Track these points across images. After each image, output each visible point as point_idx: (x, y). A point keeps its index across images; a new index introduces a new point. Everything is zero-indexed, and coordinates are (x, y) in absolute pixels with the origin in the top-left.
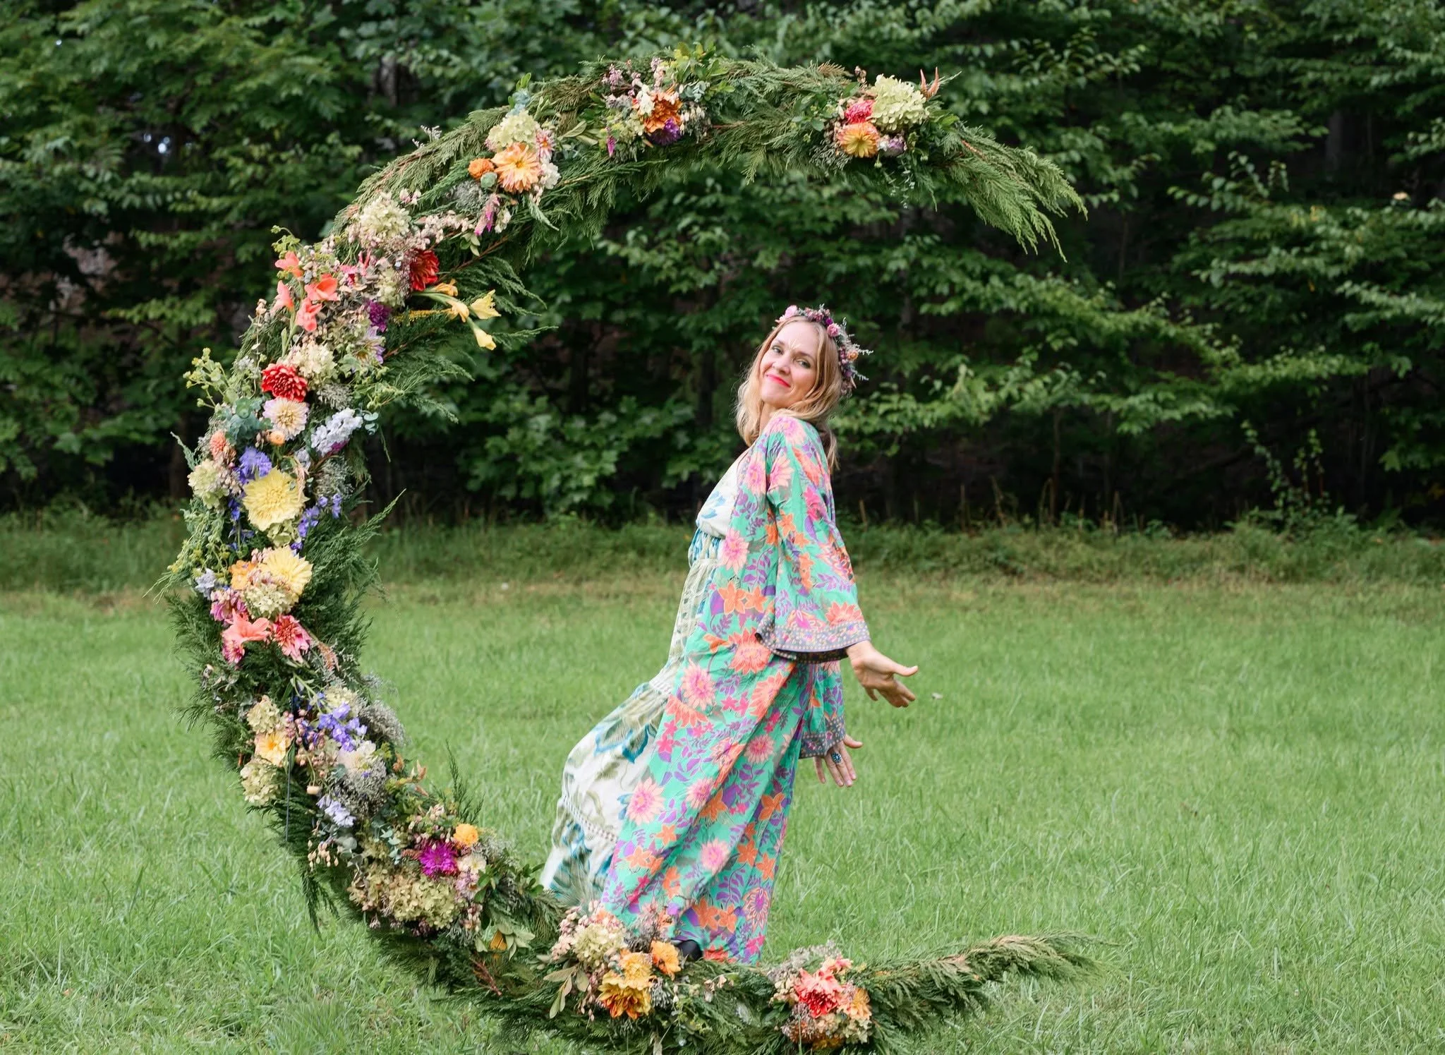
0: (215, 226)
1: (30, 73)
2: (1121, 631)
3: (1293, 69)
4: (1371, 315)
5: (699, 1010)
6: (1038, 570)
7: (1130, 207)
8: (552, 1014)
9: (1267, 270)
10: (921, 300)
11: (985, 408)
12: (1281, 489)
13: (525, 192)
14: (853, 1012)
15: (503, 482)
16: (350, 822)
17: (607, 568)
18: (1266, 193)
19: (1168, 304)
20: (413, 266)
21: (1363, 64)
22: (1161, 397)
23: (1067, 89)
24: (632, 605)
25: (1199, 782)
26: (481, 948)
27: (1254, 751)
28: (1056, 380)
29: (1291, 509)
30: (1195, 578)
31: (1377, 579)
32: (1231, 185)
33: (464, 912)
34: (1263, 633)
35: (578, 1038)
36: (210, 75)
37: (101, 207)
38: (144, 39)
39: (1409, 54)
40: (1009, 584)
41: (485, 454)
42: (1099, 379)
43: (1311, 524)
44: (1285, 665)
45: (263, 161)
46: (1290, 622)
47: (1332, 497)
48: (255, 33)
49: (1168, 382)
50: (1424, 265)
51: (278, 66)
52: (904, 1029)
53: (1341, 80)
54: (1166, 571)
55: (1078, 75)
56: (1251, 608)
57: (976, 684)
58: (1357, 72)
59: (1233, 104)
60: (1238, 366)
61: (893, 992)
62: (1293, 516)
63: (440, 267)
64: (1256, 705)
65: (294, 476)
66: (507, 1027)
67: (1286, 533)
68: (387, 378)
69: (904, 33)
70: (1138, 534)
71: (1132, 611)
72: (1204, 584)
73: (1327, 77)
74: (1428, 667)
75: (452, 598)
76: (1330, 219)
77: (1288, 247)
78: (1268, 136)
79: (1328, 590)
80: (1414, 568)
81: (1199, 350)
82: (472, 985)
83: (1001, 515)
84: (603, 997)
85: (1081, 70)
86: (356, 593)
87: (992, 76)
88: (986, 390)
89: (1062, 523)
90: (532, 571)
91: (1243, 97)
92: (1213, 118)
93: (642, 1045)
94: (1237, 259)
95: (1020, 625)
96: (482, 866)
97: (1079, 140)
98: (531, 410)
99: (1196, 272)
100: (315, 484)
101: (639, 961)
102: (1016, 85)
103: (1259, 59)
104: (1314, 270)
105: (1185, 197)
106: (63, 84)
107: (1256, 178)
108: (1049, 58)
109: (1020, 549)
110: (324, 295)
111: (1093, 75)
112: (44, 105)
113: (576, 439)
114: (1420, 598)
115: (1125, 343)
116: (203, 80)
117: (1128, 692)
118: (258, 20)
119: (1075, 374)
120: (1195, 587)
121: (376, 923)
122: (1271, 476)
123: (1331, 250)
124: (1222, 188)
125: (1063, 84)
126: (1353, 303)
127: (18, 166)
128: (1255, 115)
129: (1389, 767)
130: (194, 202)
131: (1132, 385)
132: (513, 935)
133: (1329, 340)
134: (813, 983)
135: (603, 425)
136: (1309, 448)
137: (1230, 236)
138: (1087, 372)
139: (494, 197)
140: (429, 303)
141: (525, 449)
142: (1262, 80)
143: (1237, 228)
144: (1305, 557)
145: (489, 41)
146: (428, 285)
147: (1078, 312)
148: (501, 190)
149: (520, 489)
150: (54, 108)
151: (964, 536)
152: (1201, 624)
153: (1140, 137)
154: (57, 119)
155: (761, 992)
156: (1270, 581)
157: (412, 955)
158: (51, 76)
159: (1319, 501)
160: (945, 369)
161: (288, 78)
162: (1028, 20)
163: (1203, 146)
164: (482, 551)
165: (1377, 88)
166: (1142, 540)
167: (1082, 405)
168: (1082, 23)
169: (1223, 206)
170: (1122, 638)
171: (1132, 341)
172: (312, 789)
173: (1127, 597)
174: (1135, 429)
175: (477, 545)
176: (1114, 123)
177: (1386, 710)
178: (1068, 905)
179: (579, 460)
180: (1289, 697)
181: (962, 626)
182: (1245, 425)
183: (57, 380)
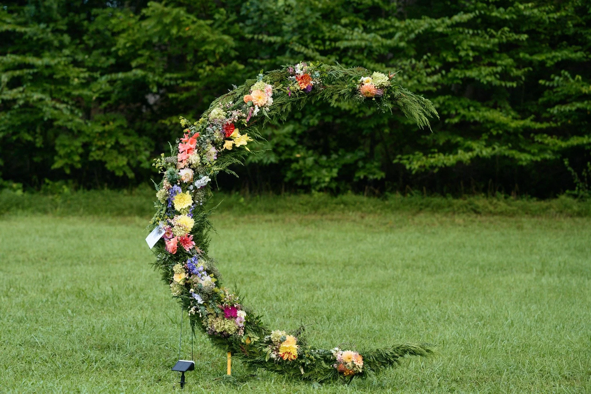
6: (487, 212)
12: (577, 183)
13: (262, 107)
14: (357, 363)
15: (297, 179)
16: (203, 302)
17: (332, 210)
20: (226, 129)
23: (499, 43)
24: (341, 223)
26: (243, 341)
29: (581, 190)
30: (544, 216)
33: (238, 329)
35: (272, 370)
40: (476, 217)
41: (290, 169)
43: (587, 195)
54: (534, 213)
62: (582, 193)
66: (250, 366)
67: (578, 199)
71: (519, 227)
72: (547, 217)
75: (276, 221)
82: (239, 352)
83: (475, 192)
86: (207, 230)
89: (496, 195)
90: (306, 211)
92: (554, 53)
96: (245, 315)
98: (306, 156)
100: (194, 197)
105: (545, 83)
109: (481, 204)
111: (508, 39)
113: (323, 163)
115: (520, 130)
120: (544, 219)
121: (210, 333)
122: (573, 178)
124: (558, 80)
132: (253, 337)
135: (333, 159)
136: (587, 168)
139: (252, 108)
141: (305, 168)
144: (584, 208)
147: (502, 122)
149: (303, 182)
155: (328, 356)
156: (571, 216)
157: (221, 343)
163: (550, 63)
166: (525, 202)
167: (505, 155)
168: (506, 20)
171: (523, 130)
172: (192, 291)
173: (518, 222)
174: (524, 163)
175: (286, 201)
179: (324, 172)
183: (141, 143)
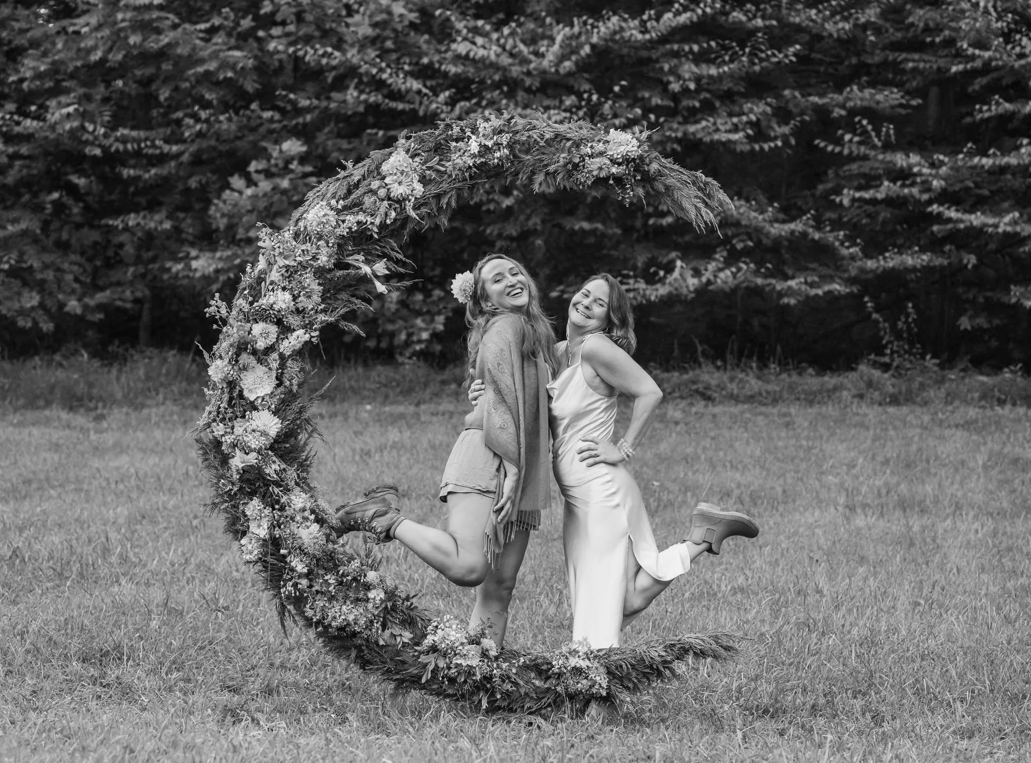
0: (173, 164)
1: (49, 60)
2: (779, 438)
3: (899, 59)
4: (950, 226)
5: (509, 678)
6: (725, 397)
7: (789, 152)
8: (423, 680)
9: (880, 196)
10: (649, 216)
11: (692, 288)
12: (889, 342)
13: (404, 200)
14: (598, 678)
15: (368, 337)
16: (305, 570)
17: (437, 395)
18: (879, 144)
19: (814, 218)
20: (339, 245)
21: (946, 56)
22: (809, 280)
23: (747, 73)
24: (454, 420)
25: (822, 541)
26: (381, 643)
27: (860, 521)
28: (739, 269)
29: (895, 355)
30: (830, 403)
31: (951, 403)
32: (856, 139)
33: (372, 622)
34: (874, 441)
35: (438, 695)
36: (171, 62)
37: (98, 152)
38: (126, 38)
39: (977, 52)
40: (706, 406)
42: (767, 269)
43: (908, 366)
44: (886, 462)
45: (207, 121)
46: (892, 433)
47: (923, 347)
48: (201, 35)
49: (814, 270)
50: (986, 192)
51: (217, 57)
52: (628, 688)
53: (931, 67)
54: (811, 397)
55: (754, 64)
56: (867, 422)
57: (682, 475)
58: (942, 62)
59: (858, 84)
60: (861, 260)
61: (621, 666)
62: (897, 361)
63: (355, 245)
64: (864, 489)
65: (270, 369)
66: (397, 688)
67: (891, 372)
68: (324, 311)
69: (640, 37)
70: (793, 373)
71: (787, 425)
72: (837, 406)
73: (921, 65)
74: (980, 463)
75: (333, 416)
76: (923, 162)
77: (894, 181)
78: (881, 105)
79: (918, 410)
80: (976, 395)
81: (835, 249)
82: (377, 664)
83: (701, 360)
84: (453, 671)
85: (756, 61)
86: (306, 436)
87: (697, 65)
88: (693, 276)
89: (742, 365)
90: (387, 397)
91: (865, 78)
92: (845, 93)
93: (475, 698)
94: (859, 188)
95: (712, 434)
96: (382, 595)
97: (755, 108)
99: (833, 197)
100: (282, 373)
101: (473, 650)
102: (713, 71)
103: (878, 52)
104: (912, 196)
105: (826, 146)
106: (71, 68)
107: (873, 134)
108: (736, 53)
109: (714, 383)
110: (287, 262)
111: (765, 64)
112: (58, 82)
113: (417, 307)
114: (980, 417)
115: (786, 243)
116: (166, 66)
117: (781, 481)
118: (202, 26)
119: (752, 265)
120: (830, 408)
121: (320, 629)
122: (882, 333)
123: (923, 182)
124: (851, 141)
125: (744, 70)
126: (939, 218)
127: (41, 124)
128: (873, 91)
129: (946, 531)
130: (160, 148)
131: (790, 272)
132: (401, 635)
133: (922, 242)
134: (573, 662)
135: (435, 298)
136: (908, 315)
137: (856, 172)
138: (760, 263)
139: (386, 203)
140: (348, 266)
141: (383, 315)
142: (878, 66)
143: (861, 166)
144: (904, 389)
145: (359, 41)
146: (348, 256)
147: (754, 222)
148: (389, 199)
149: (379, 342)
150: (65, 84)
151: (676, 374)
152: (833, 434)
153: (797, 105)
154: (67, 91)
155: (544, 667)
156: (880, 404)
157: (341, 647)
158: (62, 62)
159: (914, 350)
160: (665, 261)
161: (225, 65)
162: (721, 26)
163: (838, 112)
164: (353, 383)
165: (955, 73)
166: (795, 378)
167: (757, 286)
168: (758, 29)
169: (851, 152)
170: (780, 444)
171: (790, 242)
172: (283, 551)
173: (785, 415)
174: (793, 301)
175: (350, 379)
176: (779, 97)
177: (949, 492)
178: (731, 619)
179: (419, 322)
180: (886, 484)
181: (674, 435)
182: (866, 299)
183: (66, 266)
